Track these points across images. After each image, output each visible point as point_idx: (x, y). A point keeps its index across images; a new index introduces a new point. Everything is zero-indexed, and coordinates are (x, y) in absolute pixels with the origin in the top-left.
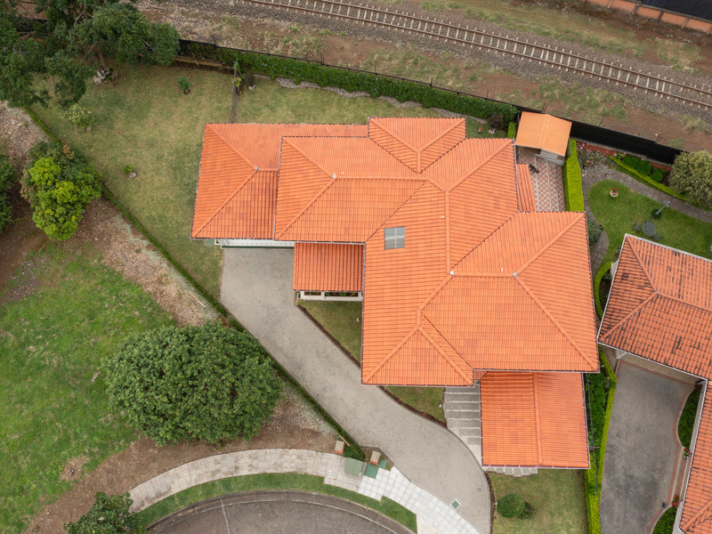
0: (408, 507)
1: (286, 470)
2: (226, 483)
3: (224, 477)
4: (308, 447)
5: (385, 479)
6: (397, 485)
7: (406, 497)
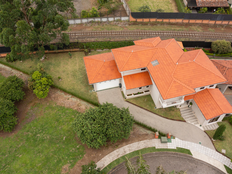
0: (186, 148)
1: (142, 148)
2: (123, 157)
3: (121, 156)
4: (146, 139)
5: (175, 142)
6: (179, 143)
7: (184, 145)
